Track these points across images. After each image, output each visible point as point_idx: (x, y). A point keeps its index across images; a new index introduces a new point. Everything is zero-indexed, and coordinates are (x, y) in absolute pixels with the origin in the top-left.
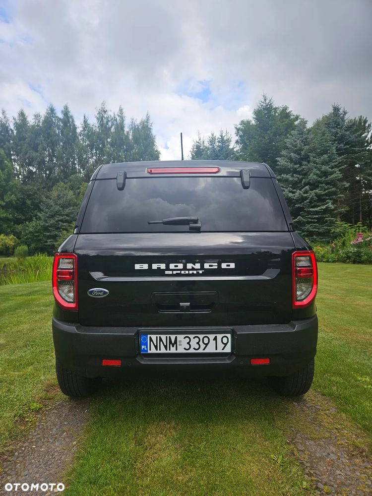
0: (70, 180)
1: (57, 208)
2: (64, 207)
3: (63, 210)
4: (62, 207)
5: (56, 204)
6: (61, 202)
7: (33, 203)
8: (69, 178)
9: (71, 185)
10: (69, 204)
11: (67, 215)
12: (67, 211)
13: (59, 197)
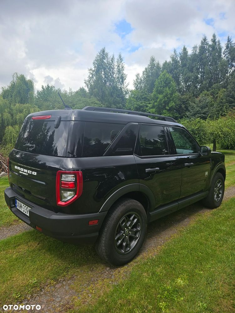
0: (213, 87)
1: (198, 109)
2: (202, 108)
3: (202, 110)
4: (201, 108)
5: (198, 106)
6: (201, 104)
7: (186, 107)
8: (212, 87)
9: (212, 92)
10: (206, 106)
11: (204, 113)
12: (205, 110)
13: (200, 101)
